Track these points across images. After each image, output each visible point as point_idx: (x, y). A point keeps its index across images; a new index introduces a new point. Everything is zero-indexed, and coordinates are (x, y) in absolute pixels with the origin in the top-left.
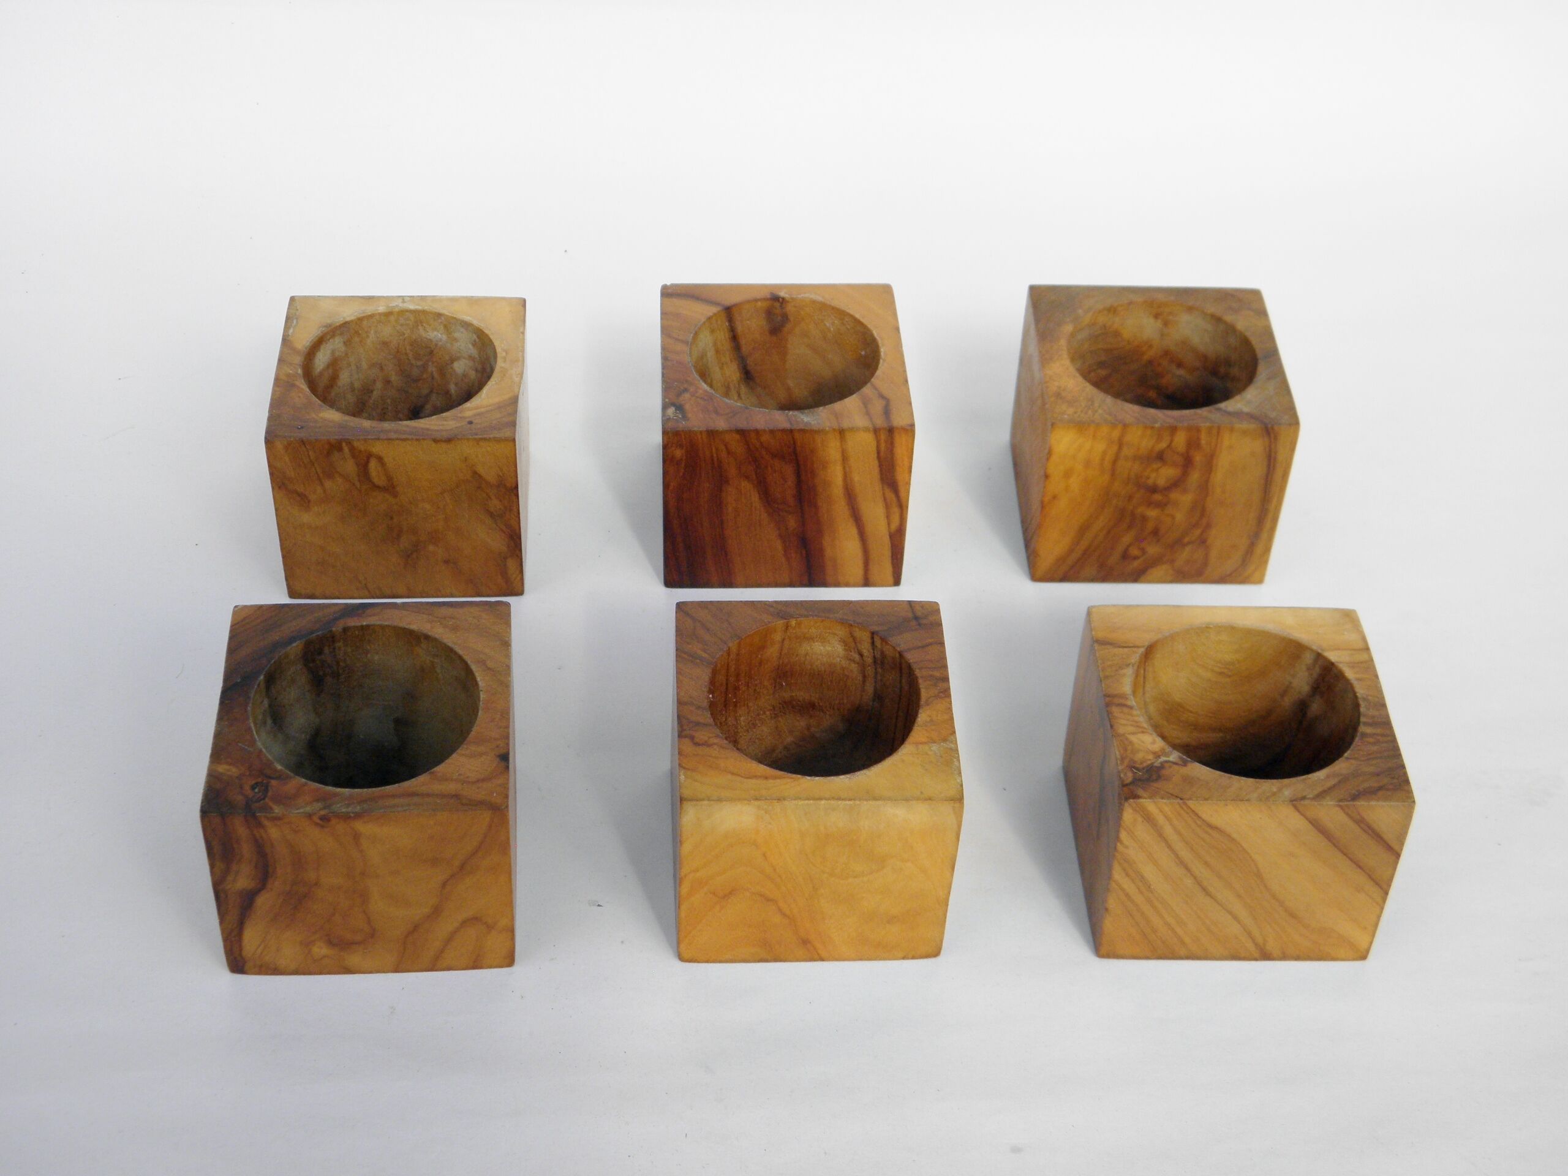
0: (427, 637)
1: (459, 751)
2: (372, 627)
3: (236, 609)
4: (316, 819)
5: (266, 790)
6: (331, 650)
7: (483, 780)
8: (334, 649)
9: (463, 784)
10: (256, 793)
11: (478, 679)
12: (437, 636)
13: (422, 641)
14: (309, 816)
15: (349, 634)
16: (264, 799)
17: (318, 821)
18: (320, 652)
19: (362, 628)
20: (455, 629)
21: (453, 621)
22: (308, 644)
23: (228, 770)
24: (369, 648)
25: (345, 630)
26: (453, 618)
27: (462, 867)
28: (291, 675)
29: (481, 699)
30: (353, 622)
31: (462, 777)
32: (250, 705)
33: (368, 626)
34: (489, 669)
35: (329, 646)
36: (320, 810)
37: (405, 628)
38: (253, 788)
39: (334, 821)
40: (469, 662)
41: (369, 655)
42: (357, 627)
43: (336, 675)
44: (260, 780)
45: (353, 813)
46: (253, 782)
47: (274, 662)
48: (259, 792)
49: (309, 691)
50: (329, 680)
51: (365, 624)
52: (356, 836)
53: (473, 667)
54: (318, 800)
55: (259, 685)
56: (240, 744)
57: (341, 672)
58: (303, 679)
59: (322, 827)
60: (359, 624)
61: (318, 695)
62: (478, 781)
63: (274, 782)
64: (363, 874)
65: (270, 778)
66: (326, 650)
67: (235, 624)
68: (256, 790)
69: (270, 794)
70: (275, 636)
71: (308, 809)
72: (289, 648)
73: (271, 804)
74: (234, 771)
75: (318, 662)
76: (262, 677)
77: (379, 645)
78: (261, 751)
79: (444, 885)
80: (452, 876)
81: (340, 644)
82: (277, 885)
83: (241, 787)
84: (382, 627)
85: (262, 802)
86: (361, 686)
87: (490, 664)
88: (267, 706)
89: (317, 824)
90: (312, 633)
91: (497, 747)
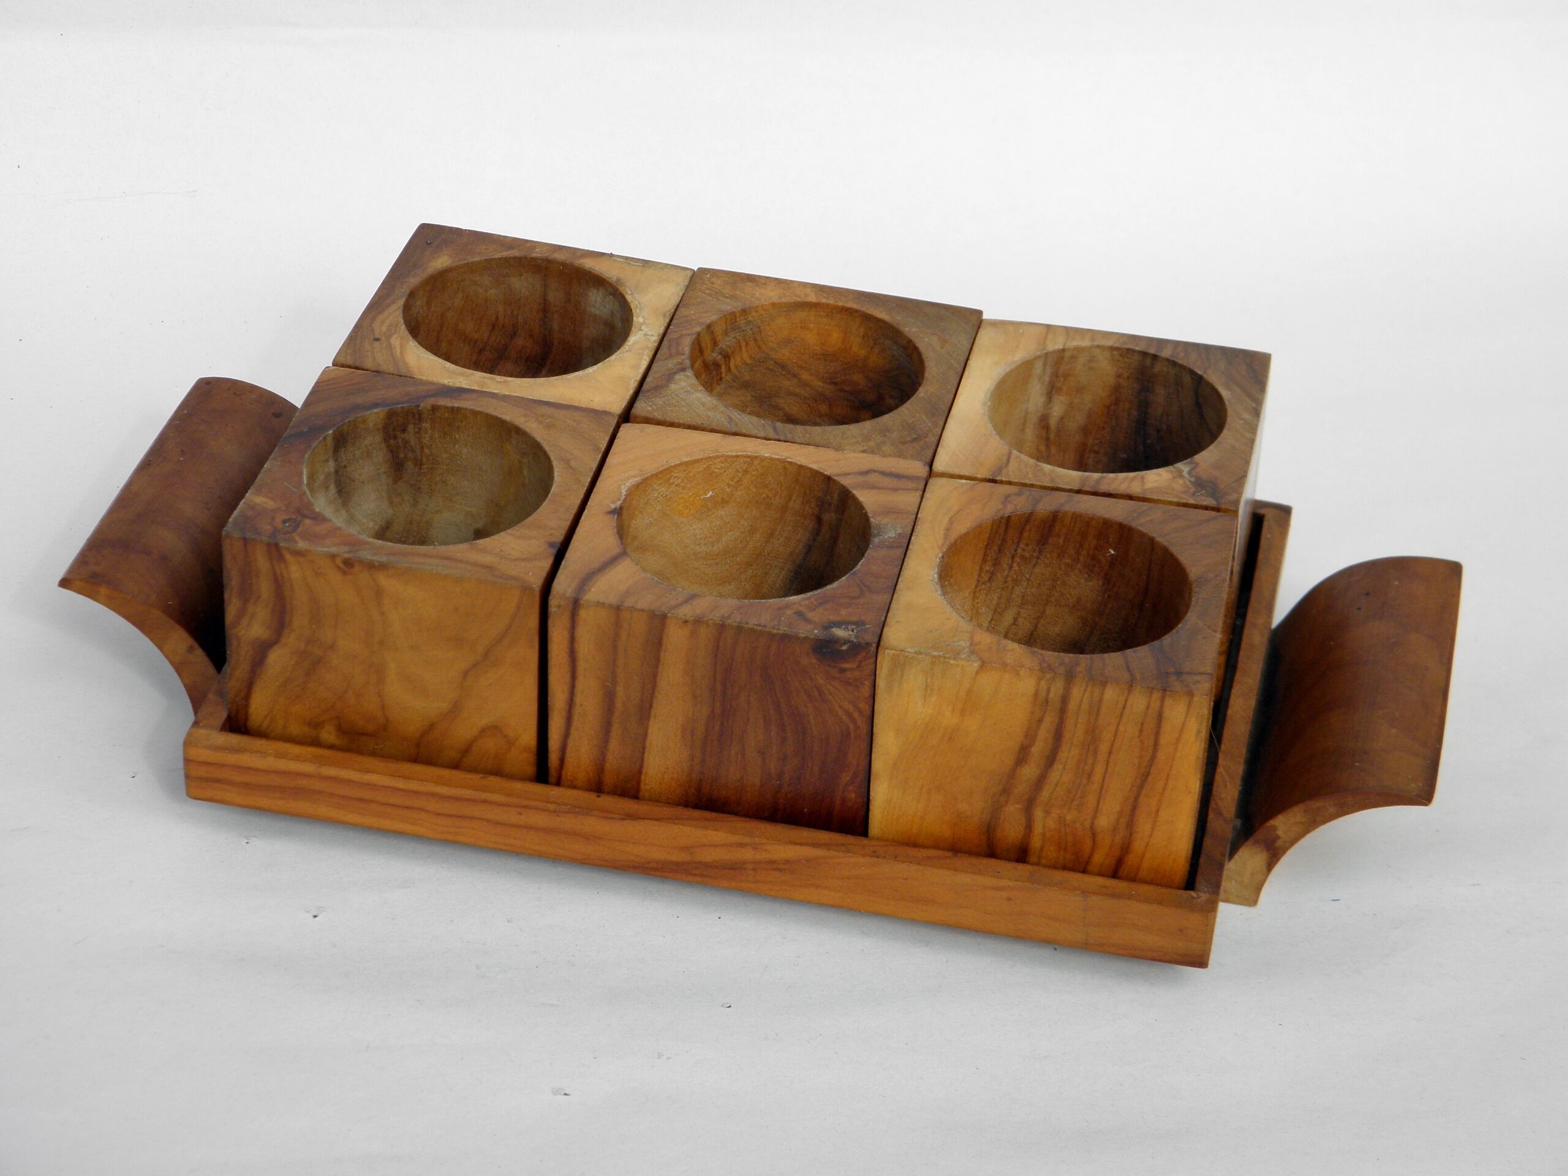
0: (518, 431)
1: (509, 531)
2: (463, 411)
3: (327, 369)
4: (339, 561)
5: (298, 526)
6: (417, 430)
7: (523, 560)
8: (420, 429)
9: (501, 559)
10: (286, 526)
11: (556, 474)
12: (528, 430)
13: (513, 433)
14: (333, 557)
15: (438, 414)
16: (292, 533)
17: (342, 565)
18: (404, 430)
19: (453, 410)
20: (549, 427)
21: (551, 419)
22: (391, 415)
23: (266, 503)
24: (457, 436)
25: (434, 408)
26: (551, 417)
27: (486, 655)
28: (366, 446)
29: (552, 492)
30: (443, 402)
31: (503, 553)
32: (309, 453)
33: (458, 409)
34: (571, 467)
35: (415, 424)
36: (345, 553)
37: (497, 417)
38: (284, 522)
39: (357, 568)
40: (552, 458)
41: (457, 446)
42: (447, 408)
43: (419, 463)
44: (294, 517)
45: (378, 562)
46: (288, 517)
47: (349, 421)
48: (289, 526)
49: (385, 473)
50: (410, 466)
51: (456, 405)
52: (379, 593)
53: (555, 463)
54: (345, 544)
55: (325, 438)
56: (285, 483)
57: (424, 460)
58: (380, 456)
59: (345, 573)
60: (450, 405)
61: (395, 482)
62: (517, 560)
63: (307, 521)
64: (382, 643)
65: (305, 516)
66: (411, 427)
67: (320, 382)
68: (287, 524)
69: (300, 530)
70: (359, 400)
71: (334, 550)
72: (369, 412)
73: (297, 538)
74: (271, 504)
75: (400, 440)
76: (331, 432)
77: (468, 435)
78: (305, 493)
79: (466, 674)
80: (475, 665)
81: (426, 425)
82: (291, 641)
83: (273, 519)
84: (475, 413)
85: (289, 535)
86: (445, 482)
87: (573, 463)
88: (332, 470)
89: (339, 567)
90: (398, 403)
91: (550, 535)
